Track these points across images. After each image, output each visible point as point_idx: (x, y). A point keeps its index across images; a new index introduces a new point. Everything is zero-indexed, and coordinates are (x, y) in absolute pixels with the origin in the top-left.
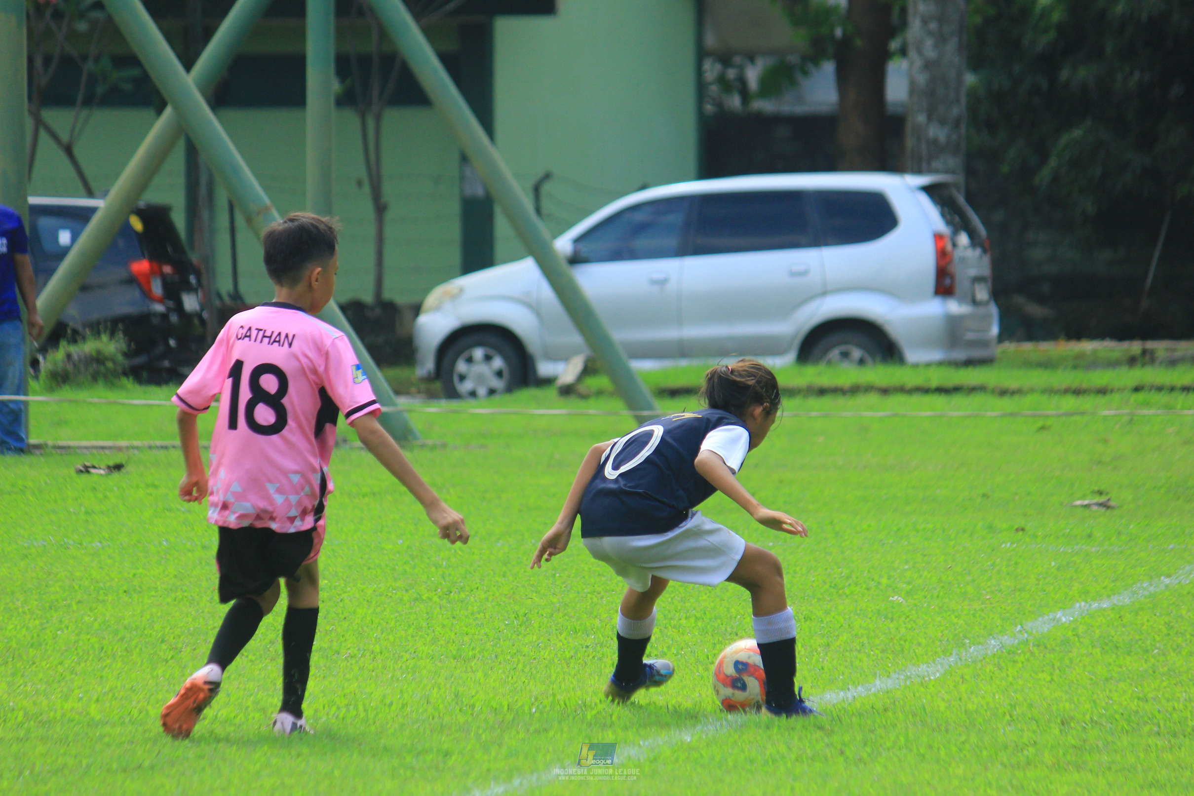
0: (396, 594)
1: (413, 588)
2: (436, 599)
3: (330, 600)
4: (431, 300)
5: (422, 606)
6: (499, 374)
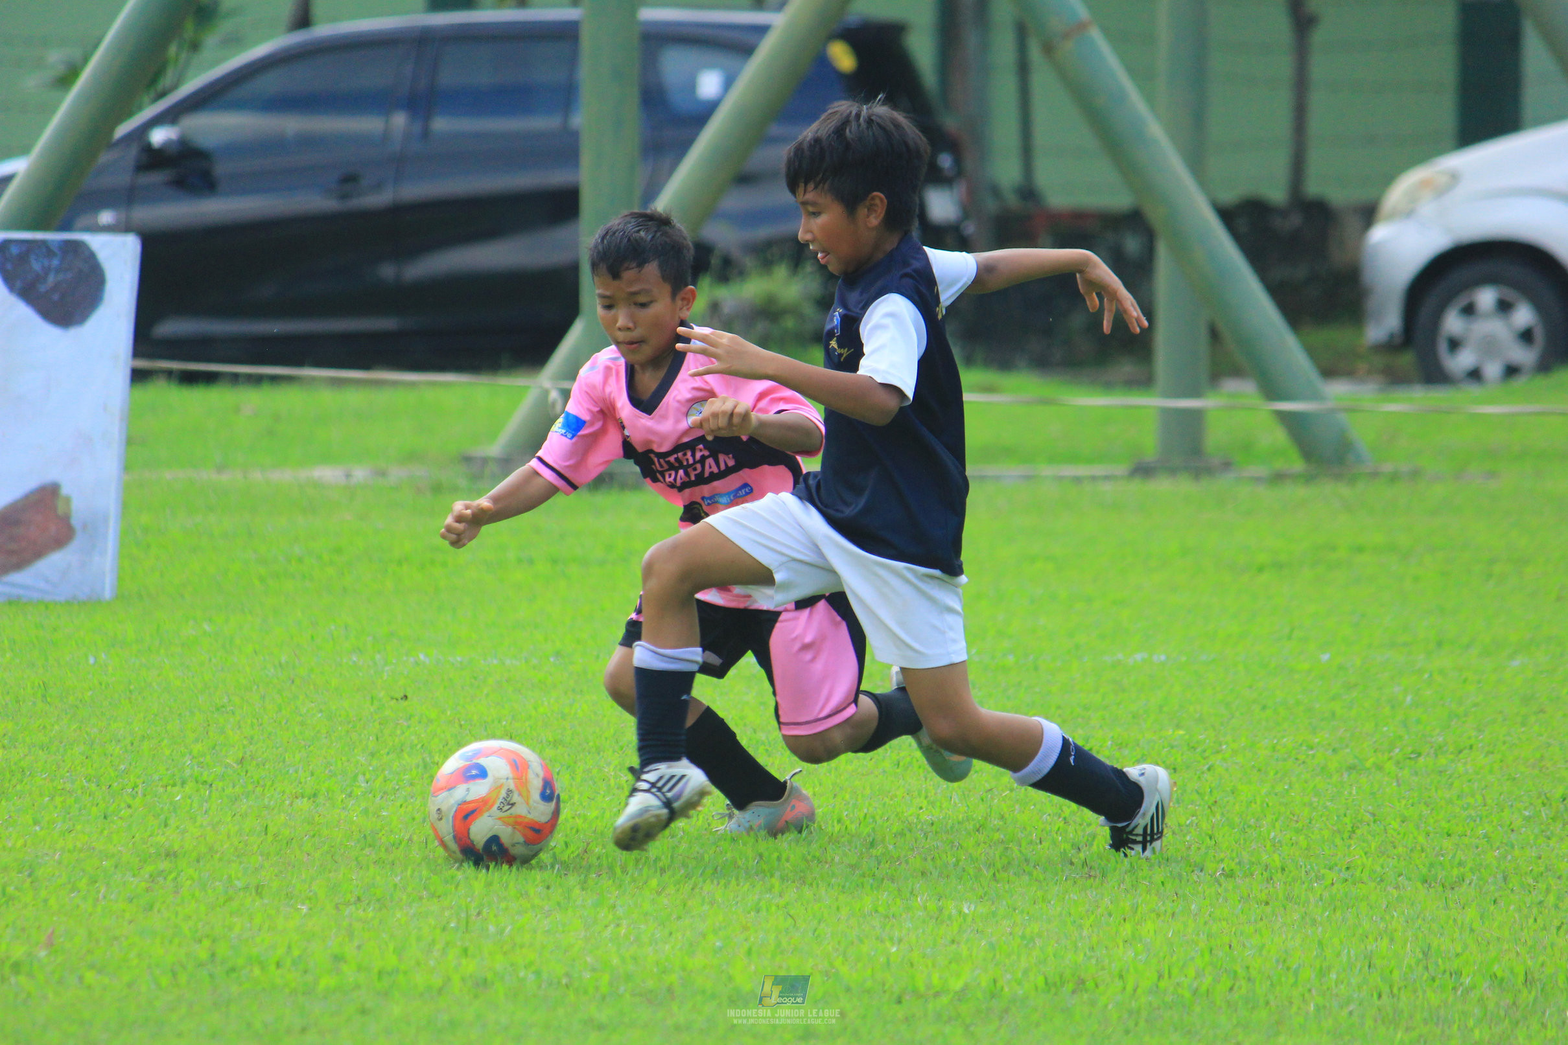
0: (1314, 756)
1: (1347, 746)
2: (1390, 766)
3: (1188, 767)
4: (1397, 194)
6: (1526, 336)
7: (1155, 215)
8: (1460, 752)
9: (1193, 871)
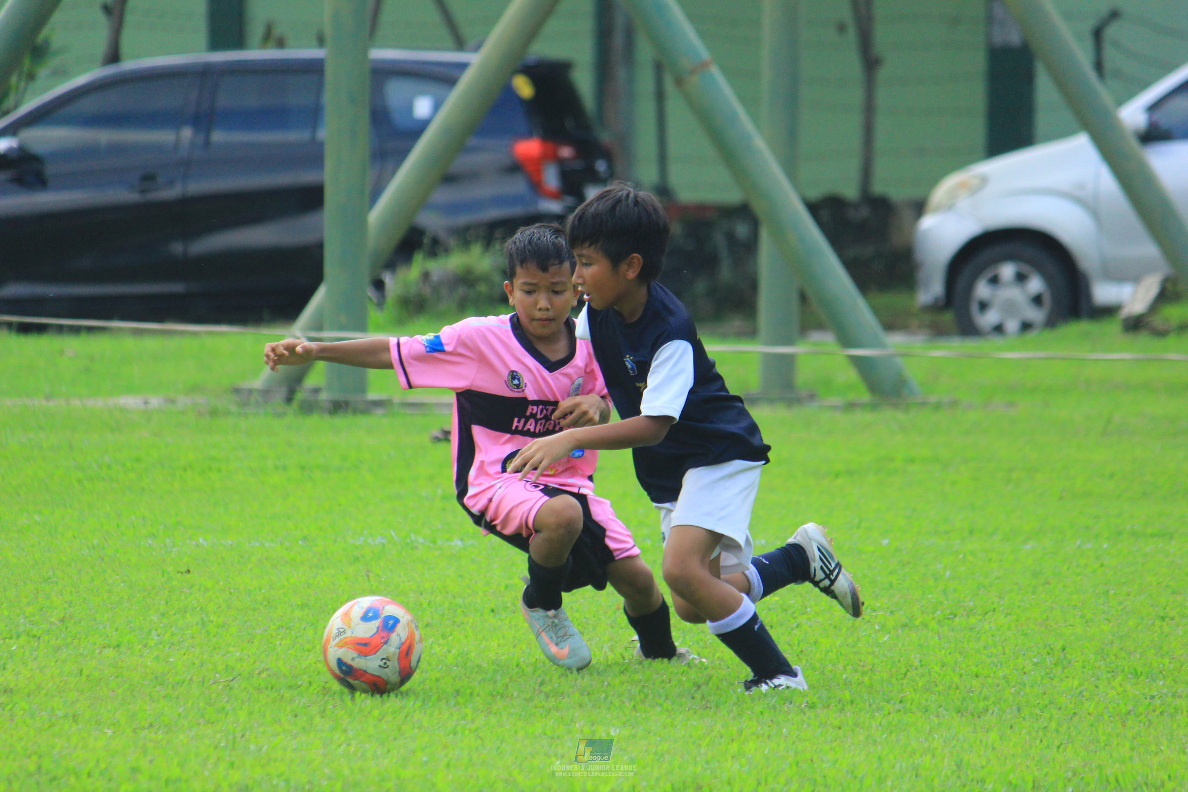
2: (933, 625)
3: (781, 625)
4: (941, 193)
5: (913, 635)
6: (1037, 300)
7: (759, 207)
8: (986, 614)
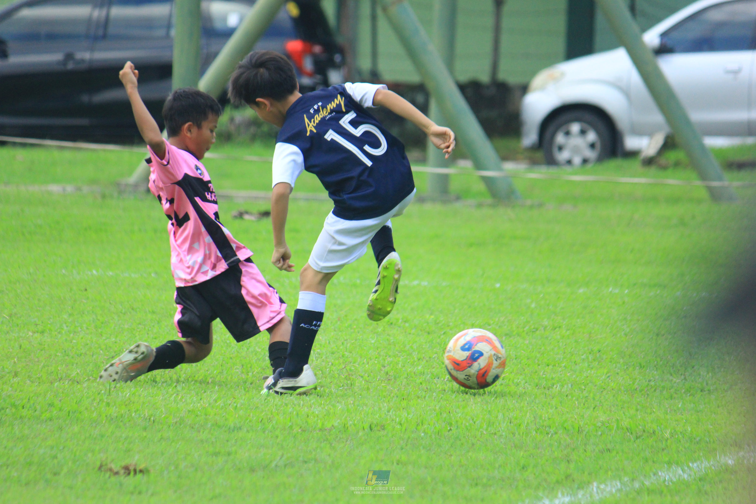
4: (538, 81)
6: (592, 146)
7: (430, 86)
8: (555, 329)
9: (434, 379)
